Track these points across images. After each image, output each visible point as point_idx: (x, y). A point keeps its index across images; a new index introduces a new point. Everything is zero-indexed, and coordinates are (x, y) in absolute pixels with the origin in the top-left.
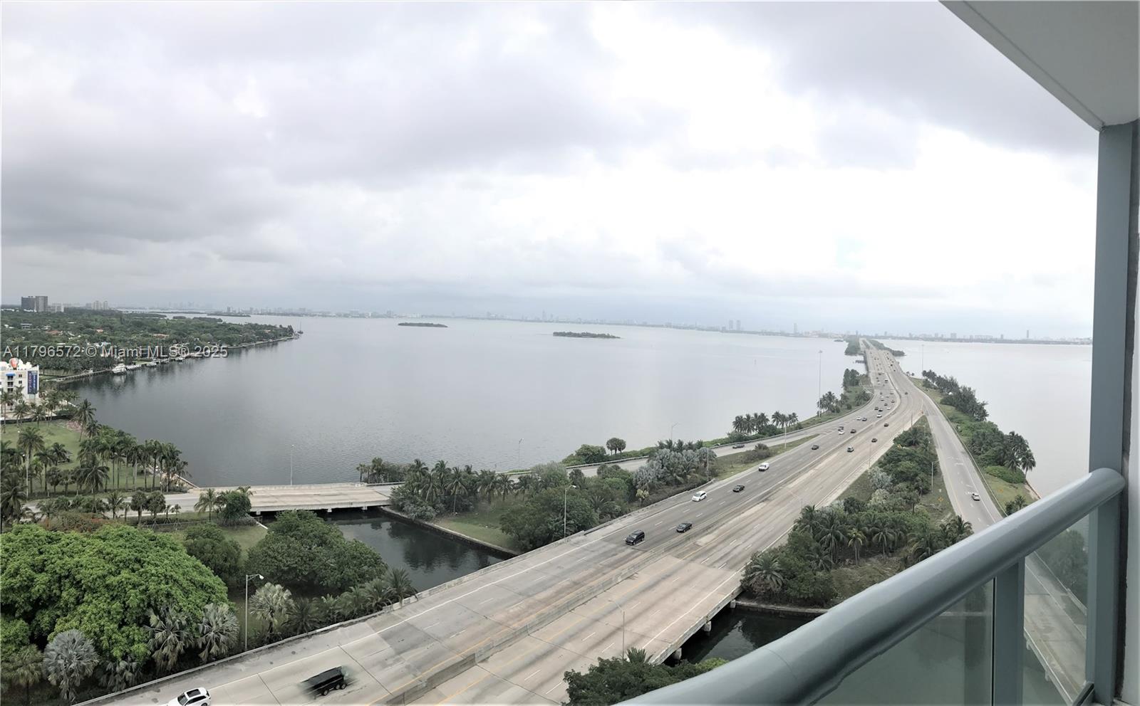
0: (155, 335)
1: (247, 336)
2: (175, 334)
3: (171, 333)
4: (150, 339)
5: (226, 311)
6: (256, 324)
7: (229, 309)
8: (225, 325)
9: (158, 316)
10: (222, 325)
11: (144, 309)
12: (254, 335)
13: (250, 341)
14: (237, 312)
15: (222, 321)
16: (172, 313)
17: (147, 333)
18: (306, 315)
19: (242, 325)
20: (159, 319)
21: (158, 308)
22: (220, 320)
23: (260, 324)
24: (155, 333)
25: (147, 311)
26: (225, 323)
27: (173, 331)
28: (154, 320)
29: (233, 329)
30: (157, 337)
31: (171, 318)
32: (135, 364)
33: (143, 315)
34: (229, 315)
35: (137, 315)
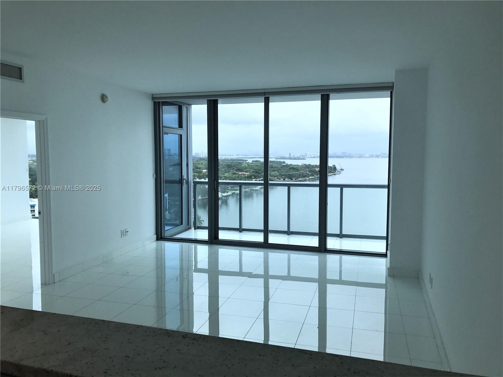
0: (240, 173)
1: (303, 173)
2: (253, 172)
3: (251, 171)
4: (237, 175)
5: (288, 156)
6: (309, 165)
7: (290, 154)
8: (287, 166)
9: (242, 160)
10: (285, 166)
11: (233, 155)
12: (308, 172)
13: (304, 177)
14: (296, 156)
15: (285, 163)
16: (251, 158)
17: (235, 172)
18: (347, 157)
19: (299, 166)
20: (243, 163)
21: (241, 155)
22: (284, 162)
23: (312, 164)
24: (240, 172)
25: (235, 157)
26: (287, 164)
27: (252, 170)
28: (240, 163)
29: (293, 168)
30: (242, 174)
31: (250, 162)
32: (227, 192)
33: (233, 160)
34: (291, 159)
35: (228, 160)
